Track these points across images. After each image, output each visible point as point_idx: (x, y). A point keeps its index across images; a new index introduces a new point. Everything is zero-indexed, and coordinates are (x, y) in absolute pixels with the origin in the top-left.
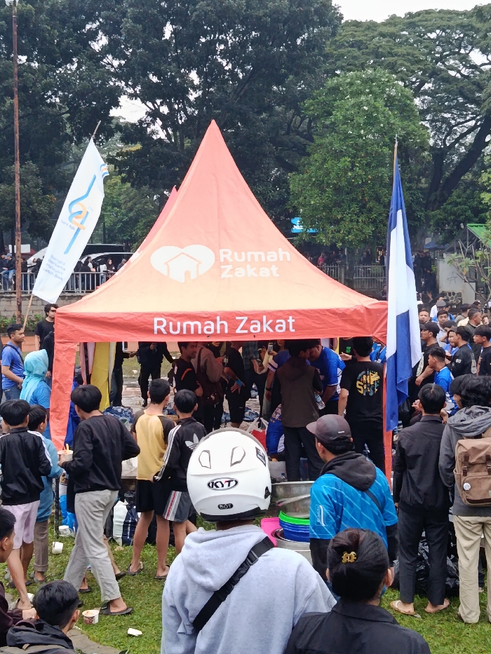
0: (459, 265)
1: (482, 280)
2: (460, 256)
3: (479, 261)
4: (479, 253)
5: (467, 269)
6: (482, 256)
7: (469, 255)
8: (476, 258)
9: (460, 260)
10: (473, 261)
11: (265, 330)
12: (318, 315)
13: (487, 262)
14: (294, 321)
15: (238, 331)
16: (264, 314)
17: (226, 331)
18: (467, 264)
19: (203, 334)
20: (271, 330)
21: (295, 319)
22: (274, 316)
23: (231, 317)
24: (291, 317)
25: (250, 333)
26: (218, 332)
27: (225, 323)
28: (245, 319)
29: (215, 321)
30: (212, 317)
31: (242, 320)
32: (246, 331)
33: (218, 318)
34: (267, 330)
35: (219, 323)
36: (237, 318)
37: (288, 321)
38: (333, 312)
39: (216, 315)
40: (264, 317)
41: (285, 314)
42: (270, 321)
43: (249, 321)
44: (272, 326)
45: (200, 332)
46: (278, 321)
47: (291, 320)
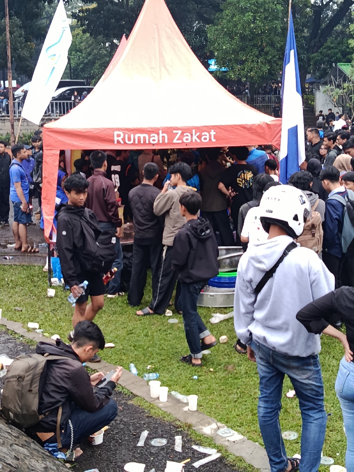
0: (331, 94)
1: (348, 105)
2: (332, 87)
3: (345, 91)
4: (346, 85)
5: (337, 97)
6: (348, 87)
7: (339, 86)
8: (344, 89)
9: (332, 90)
10: (341, 91)
11: (194, 141)
12: (232, 129)
13: (351, 92)
14: (215, 133)
15: (175, 141)
16: (194, 129)
17: (166, 141)
18: (337, 93)
19: (150, 143)
20: (198, 141)
21: (216, 132)
22: (200, 130)
23: (169, 131)
24: (212, 131)
25: (183, 142)
26: (161, 142)
27: (165, 135)
28: (180, 132)
29: (158, 134)
30: (156, 131)
31: (177, 133)
32: (180, 141)
33: (160, 132)
34: (196, 140)
35: (161, 135)
36: (175, 132)
37: (211, 133)
38: (243, 127)
39: (159, 129)
40: (194, 131)
41: (208, 129)
42: (198, 134)
43: (182, 133)
44: (199, 137)
45: (147, 142)
46: (203, 134)
47: (213, 133)
